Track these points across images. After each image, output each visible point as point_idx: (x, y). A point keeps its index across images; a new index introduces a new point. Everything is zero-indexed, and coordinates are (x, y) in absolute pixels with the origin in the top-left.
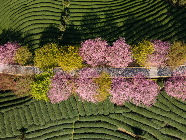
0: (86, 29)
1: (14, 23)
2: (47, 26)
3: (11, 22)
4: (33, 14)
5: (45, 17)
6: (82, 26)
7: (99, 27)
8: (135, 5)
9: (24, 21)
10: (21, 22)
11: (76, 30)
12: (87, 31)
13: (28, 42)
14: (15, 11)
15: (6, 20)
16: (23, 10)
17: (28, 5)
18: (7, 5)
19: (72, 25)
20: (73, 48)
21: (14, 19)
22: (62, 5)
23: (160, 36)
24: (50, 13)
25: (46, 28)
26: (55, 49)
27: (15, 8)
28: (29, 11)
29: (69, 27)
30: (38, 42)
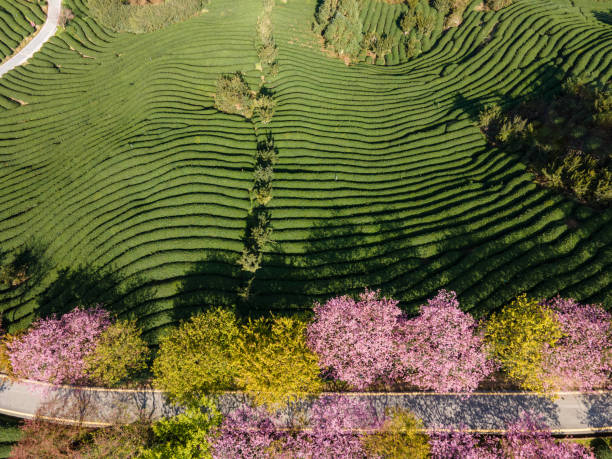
0: (320, 266)
1: (100, 251)
2: (203, 256)
3: (92, 247)
4: (160, 224)
5: (196, 232)
6: (309, 254)
7: (364, 260)
8: (462, 197)
9: (132, 243)
10: (124, 247)
11: (291, 267)
12: (327, 272)
13: (138, 305)
14: (108, 217)
15: (75, 241)
16: (131, 213)
17: (148, 201)
18: (87, 201)
19: (278, 255)
20: (288, 322)
21: (102, 239)
22: (248, 199)
23: (562, 286)
24: (212, 222)
25: (198, 263)
26: (230, 328)
27: (110, 208)
28: (151, 216)
29: (268, 259)
30: (170, 305)
